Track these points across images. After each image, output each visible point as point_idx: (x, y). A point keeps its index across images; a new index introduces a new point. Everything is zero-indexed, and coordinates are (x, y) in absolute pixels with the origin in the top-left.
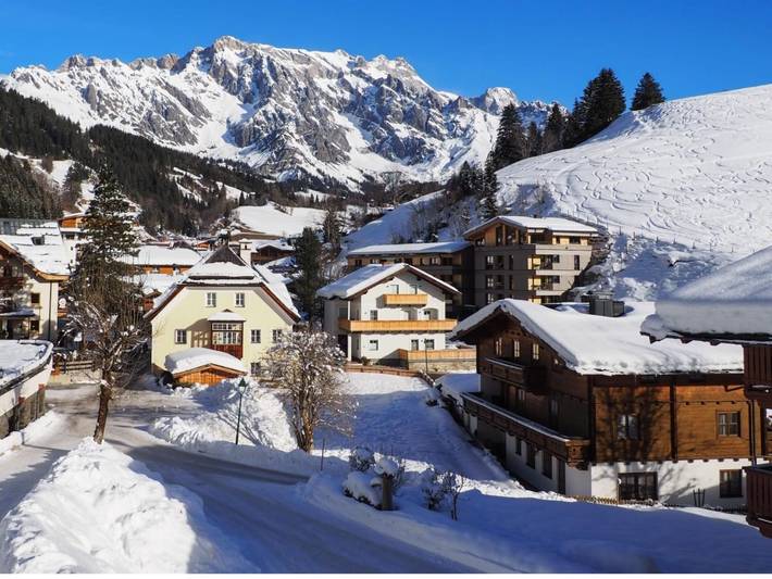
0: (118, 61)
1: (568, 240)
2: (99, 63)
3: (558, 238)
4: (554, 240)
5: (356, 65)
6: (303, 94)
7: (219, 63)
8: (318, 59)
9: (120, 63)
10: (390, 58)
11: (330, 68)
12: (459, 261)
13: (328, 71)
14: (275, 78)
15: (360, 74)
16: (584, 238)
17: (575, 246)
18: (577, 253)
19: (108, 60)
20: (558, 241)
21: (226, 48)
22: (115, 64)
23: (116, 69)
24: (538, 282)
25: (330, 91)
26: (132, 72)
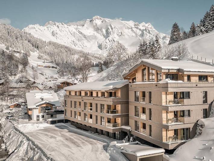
0: (63, 23)
1: (197, 78)
2: (57, 24)
3: (189, 77)
4: (186, 78)
5: (136, 25)
6: (120, 34)
7: (95, 24)
8: (125, 23)
9: (64, 24)
10: (146, 23)
11: (128, 26)
12: (119, 94)
13: (128, 27)
14: (112, 29)
15: (137, 28)
16: (210, 76)
17: (202, 84)
18: (206, 89)
19: (60, 23)
20: (189, 79)
21: (96, 19)
22: (62, 24)
23: (63, 26)
24: (171, 116)
25: (128, 33)
26: (67, 26)
